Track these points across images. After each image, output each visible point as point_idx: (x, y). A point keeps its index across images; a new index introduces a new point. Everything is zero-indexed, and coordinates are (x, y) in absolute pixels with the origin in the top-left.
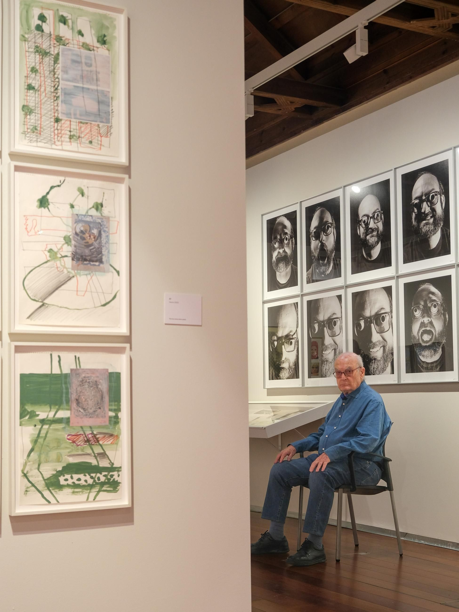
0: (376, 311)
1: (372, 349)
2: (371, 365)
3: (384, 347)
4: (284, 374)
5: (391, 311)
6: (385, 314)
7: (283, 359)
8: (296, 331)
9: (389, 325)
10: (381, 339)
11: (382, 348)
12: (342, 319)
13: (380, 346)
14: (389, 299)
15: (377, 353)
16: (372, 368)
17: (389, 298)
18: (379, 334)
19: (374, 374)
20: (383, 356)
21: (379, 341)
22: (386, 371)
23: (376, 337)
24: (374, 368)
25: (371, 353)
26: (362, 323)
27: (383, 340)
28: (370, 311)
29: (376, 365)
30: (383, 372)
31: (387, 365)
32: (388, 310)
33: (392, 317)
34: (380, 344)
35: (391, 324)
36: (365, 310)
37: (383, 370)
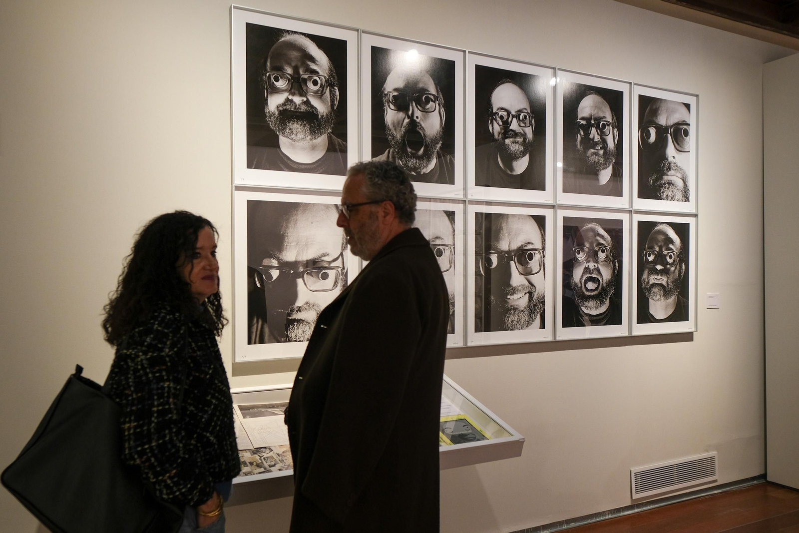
0: (519, 244)
1: (511, 295)
2: (508, 317)
3: (531, 294)
4: (300, 331)
5: (544, 249)
6: (534, 251)
7: (299, 303)
8: (342, 254)
9: (540, 265)
10: (526, 283)
11: (528, 295)
12: (454, 248)
13: (525, 292)
14: (541, 233)
15: (520, 300)
16: (510, 321)
17: (541, 231)
18: (522, 276)
19: (512, 330)
20: (529, 305)
21: (523, 286)
22: (533, 324)
23: (517, 279)
24: (512, 321)
25: (508, 300)
26: (494, 259)
27: (529, 285)
28: (509, 244)
29: (517, 317)
30: (527, 327)
31: (534, 318)
32: (538, 246)
33: (544, 257)
34: (524, 289)
35: (543, 265)
36: (500, 241)
37: (528, 323)
